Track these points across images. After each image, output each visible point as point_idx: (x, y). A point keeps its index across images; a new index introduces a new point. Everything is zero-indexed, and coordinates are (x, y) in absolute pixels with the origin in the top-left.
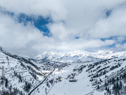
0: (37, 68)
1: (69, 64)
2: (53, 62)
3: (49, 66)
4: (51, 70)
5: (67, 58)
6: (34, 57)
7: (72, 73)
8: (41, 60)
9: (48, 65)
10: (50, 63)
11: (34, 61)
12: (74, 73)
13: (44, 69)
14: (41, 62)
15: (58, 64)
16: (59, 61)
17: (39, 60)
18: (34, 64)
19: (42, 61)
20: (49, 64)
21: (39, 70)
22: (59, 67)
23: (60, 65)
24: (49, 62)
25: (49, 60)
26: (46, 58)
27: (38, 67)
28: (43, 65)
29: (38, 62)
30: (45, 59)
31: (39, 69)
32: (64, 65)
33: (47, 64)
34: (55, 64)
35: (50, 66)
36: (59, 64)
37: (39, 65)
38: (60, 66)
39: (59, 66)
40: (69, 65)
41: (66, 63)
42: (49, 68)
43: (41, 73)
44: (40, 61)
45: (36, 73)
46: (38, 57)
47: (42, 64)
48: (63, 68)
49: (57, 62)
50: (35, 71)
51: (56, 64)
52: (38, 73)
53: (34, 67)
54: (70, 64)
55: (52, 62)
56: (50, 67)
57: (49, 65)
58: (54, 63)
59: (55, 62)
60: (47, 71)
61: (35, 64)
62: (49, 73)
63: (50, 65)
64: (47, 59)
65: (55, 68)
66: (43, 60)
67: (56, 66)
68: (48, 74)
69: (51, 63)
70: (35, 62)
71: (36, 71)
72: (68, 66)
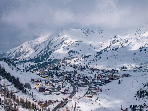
0: (20, 87)
1: (122, 73)
2: (71, 66)
3: (57, 81)
4: (64, 93)
5: (116, 53)
6: (8, 52)
7: (132, 104)
8: (31, 60)
9: (55, 78)
10: (62, 69)
11: (9, 65)
12: (138, 104)
13: (42, 90)
14: (32, 67)
15: (87, 73)
16: (91, 66)
17: (24, 61)
18: (9, 74)
19: (33, 64)
20: (56, 74)
21: (25, 92)
22: (91, 83)
23: (93, 77)
24: (57, 68)
25: (55, 61)
26: (47, 56)
27: (23, 81)
28: (39, 78)
29: (21, 67)
30: (45, 56)
31: (27, 89)
32: (107, 79)
33: (50, 74)
34: (75, 72)
35: (61, 80)
36: (88, 75)
37: (24, 78)
38: (93, 81)
39: (89, 81)
40: (124, 78)
41: (114, 71)
42: (56, 87)
43: (32, 101)
44: (27, 64)
45: (17, 101)
46: (22, 50)
47: (36, 72)
48: (103, 87)
49: (84, 68)
50: (14, 96)
51: (80, 72)
52: (22, 102)
53: (10, 83)
54: (127, 75)
55: (66, 67)
56: (61, 84)
57: (58, 76)
58: (72, 70)
59: (75, 67)
60: (53, 97)
61: (14, 73)
62: (57, 101)
63: (62, 77)
64: (51, 57)
65: (76, 86)
66: (36, 60)
67: (81, 82)
68: (56, 104)
69: (65, 71)
70: (12, 66)
71: (16, 94)
72: (120, 79)
